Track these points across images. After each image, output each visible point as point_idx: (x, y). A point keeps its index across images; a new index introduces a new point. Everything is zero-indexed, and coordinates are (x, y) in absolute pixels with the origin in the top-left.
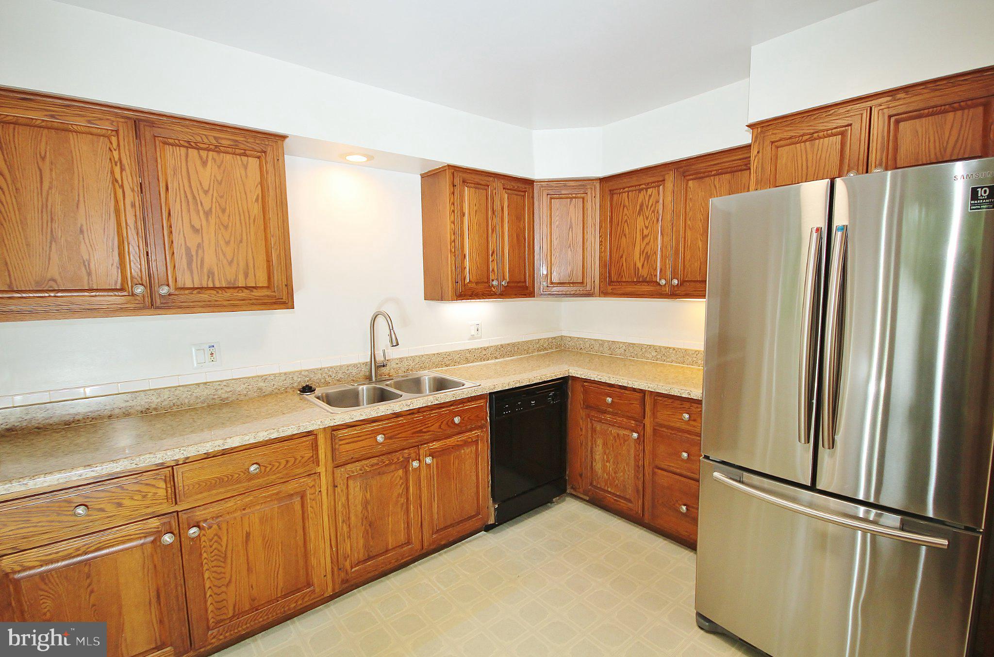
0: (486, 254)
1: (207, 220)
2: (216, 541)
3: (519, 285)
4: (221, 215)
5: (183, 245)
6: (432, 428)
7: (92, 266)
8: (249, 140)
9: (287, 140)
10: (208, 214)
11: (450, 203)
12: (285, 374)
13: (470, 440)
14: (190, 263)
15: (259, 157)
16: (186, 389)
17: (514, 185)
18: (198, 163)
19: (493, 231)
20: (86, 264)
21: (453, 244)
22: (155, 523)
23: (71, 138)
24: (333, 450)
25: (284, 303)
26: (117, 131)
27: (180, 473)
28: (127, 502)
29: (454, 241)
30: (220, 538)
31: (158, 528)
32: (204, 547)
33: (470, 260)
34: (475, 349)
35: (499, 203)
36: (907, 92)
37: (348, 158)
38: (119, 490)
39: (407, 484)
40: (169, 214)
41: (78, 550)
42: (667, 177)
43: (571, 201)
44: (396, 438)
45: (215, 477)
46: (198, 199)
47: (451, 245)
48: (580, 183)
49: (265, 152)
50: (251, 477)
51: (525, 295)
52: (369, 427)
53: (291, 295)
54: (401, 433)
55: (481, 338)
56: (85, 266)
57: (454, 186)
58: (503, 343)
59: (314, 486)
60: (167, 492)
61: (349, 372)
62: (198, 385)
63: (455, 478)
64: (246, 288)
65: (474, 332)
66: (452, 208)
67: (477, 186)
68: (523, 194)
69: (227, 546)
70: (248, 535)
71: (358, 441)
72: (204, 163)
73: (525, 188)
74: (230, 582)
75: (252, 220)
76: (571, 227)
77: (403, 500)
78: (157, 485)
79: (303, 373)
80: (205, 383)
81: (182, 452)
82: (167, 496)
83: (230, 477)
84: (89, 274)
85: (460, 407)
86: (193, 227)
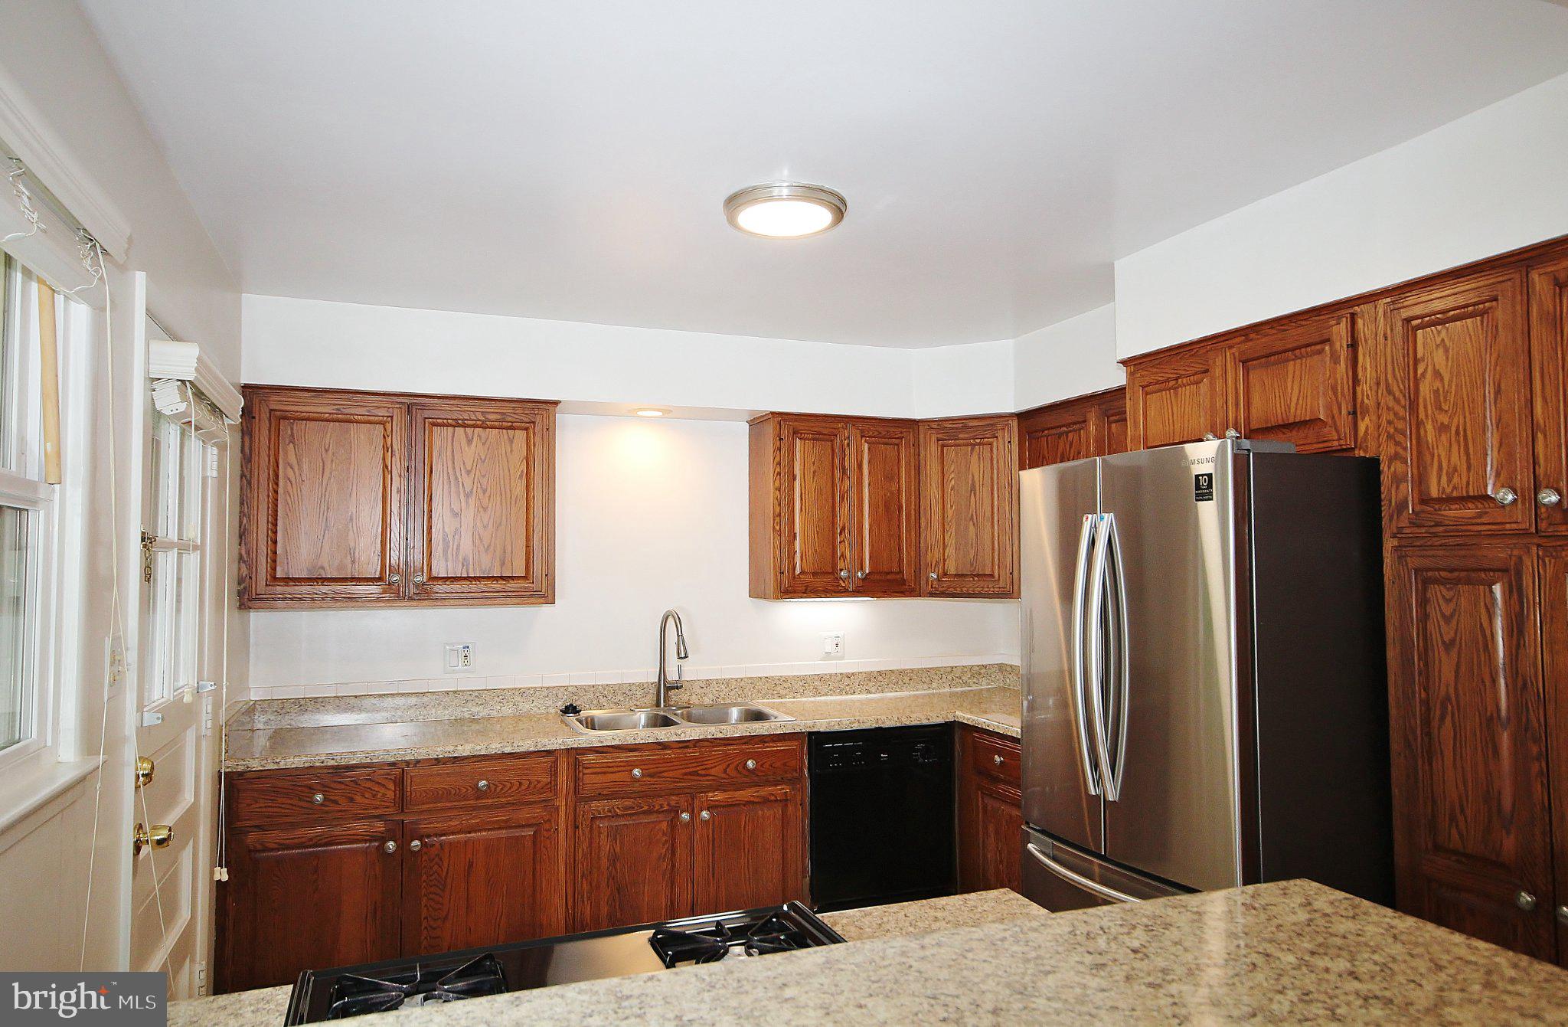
0: (830, 531)
1: (467, 502)
2: (437, 863)
3: (889, 577)
4: (481, 495)
5: (441, 530)
6: (713, 772)
7: (357, 554)
8: (517, 412)
9: (560, 405)
10: (468, 496)
11: (775, 463)
12: (548, 688)
13: (773, 798)
14: (445, 552)
15: (526, 429)
16: (434, 697)
17: (880, 429)
18: (464, 442)
19: (843, 499)
20: (351, 552)
21: (778, 519)
22: (380, 826)
23: (352, 429)
24: (576, 780)
25: (543, 596)
26: (392, 417)
27: (409, 777)
28: (358, 798)
29: (780, 515)
30: (441, 859)
31: (383, 833)
32: (425, 867)
33: (804, 542)
34: (831, 675)
35: (854, 457)
36: (1257, 333)
37: (638, 413)
38: (352, 784)
39: (673, 845)
40: (431, 500)
41: (311, 839)
42: (1088, 416)
43: (972, 450)
44: (659, 777)
45: (443, 788)
46: (460, 480)
47: (774, 520)
48: (988, 422)
49: (534, 423)
50: (479, 794)
51: (902, 592)
52: (623, 756)
53: (551, 586)
54: (667, 771)
55: (842, 658)
56: (351, 554)
57: (781, 439)
58: (882, 668)
59: (549, 820)
60: (395, 796)
61: (631, 693)
62: (447, 693)
63: (746, 850)
64: (502, 578)
65: (829, 647)
66: (778, 470)
67: (817, 437)
68: (896, 441)
69: (447, 873)
70: (471, 864)
71: (608, 773)
72: (469, 442)
73: (901, 433)
74: (447, 916)
75: (513, 498)
76: (973, 488)
77: (665, 865)
78: (387, 786)
79: (570, 689)
80: (455, 692)
81: (413, 752)
82: (394, 799)
83: (458, 791)
84: (353, 562)
85: (758, 748)
86: (452, 510)
